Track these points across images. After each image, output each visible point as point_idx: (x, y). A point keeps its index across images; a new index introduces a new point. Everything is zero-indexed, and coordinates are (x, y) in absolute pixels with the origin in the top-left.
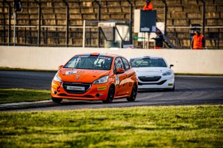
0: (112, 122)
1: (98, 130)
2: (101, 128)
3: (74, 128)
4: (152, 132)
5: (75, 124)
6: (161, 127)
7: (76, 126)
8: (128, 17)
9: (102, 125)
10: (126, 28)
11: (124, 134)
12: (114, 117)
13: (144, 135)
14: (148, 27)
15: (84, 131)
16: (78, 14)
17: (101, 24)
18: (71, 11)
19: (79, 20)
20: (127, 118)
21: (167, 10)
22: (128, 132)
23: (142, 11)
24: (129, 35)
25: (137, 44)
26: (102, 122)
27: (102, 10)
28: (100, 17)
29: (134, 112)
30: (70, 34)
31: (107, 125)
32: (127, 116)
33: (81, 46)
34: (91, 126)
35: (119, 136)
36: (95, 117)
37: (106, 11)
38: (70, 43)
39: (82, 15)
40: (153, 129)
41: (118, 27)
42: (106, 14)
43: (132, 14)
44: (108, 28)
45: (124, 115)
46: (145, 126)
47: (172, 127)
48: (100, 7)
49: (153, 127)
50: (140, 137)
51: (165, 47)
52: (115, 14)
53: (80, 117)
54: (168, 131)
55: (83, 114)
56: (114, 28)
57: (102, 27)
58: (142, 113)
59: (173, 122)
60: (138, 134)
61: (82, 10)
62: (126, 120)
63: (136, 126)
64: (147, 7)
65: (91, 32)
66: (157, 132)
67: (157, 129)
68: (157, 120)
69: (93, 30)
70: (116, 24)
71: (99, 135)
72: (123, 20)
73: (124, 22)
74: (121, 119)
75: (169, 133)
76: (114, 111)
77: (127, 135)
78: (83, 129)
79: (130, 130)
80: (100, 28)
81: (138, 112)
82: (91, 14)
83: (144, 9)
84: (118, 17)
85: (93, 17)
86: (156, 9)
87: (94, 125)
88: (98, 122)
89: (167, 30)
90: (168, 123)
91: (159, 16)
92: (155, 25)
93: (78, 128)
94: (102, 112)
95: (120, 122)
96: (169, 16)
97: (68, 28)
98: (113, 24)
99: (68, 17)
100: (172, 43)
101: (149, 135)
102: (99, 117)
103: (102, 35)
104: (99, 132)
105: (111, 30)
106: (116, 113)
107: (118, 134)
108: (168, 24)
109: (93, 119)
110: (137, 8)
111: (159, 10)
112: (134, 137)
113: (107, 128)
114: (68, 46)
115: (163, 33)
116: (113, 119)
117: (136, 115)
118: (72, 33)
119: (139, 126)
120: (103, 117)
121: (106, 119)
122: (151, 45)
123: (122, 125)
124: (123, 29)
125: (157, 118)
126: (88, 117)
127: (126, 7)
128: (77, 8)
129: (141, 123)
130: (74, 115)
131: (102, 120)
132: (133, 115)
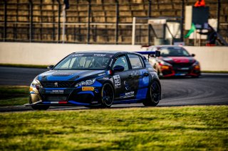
0: (161, 122)
1: (146, 130)
2: (150, 128)
3: (123, 128)
4: (203, 132)
5: (123, 123)
6: (212, 127)
7: (125, 126)
8: (179, 13)
9: (151, 125)
10: (177, 25)
11: (174, 134)
12: (163, 117)
13: (194, 135)
14: (200, 24)
15: (133, 131)
16: (127, 11)
17: (151, 21)
18: (121, 8)
19: (128, 17)
20: (176, 117)
21: (220, 6)
22: (178, 132)
23: (194, 7)
24: (180, 33)
25: (188, 42)
26: (151, 122)
27: (152, 6)
28: (150, 14)
29: (184, 112)
30: (119, 32)
31: (156, 125)
32: (176, 115)
33: (131, 44)
34: (140, 125)
35: (169, 136)
36: (144, 116)
37: (156, 8)
38: (120, 41)
39: (132, 12)
40: (203, 129)
41: (169, 24)
42: (156, 11)
43: (184, 11)
44: (158, 25)
45: (174, 114)
46: (195, 126)
47: (223, 127)
48: (151, 4)
49: (203, 127)
50: (190, 138)
51: (218, 45)
52: (166, 11)
53: (129, 117)
54: (219, 132)
55: (131, 113)
56: (165, 25)
57: (152, 24)
58: (192, 112)
59: (225, 122)
60: (188, 135)
61: (132, 7)
62: (176, 120)
63: (186, 126)
64: (199, 4)
65: (141, 30)
66: (208, 132)
67: (208, 129)
68: (208, 120)
69: (143, 27)
70: (167, 21)
71: (148, 134)
72: (173, 17)
73: (175, 19)
74: (170, 119)
75: (220, 134)
76: (164, 111)
77: (176, 136)
78: (132, 128)
79: (179, 130)
80: (150, 26)
81: (188, 112)
82: (141, 11)
83: (196, 5)
84: (169, 14)
85: (143, 14)
86: (208, 5)
87: (143, 125)
88: (147, 121)
89: (220, 27)
90: (220, 123)
91: (211, 13)
92: (207, 22)
93: (126, 128)
94: (151, 111)
95: (170, 122)
96: (222, 13)
97: (117, 26)
98: (163, 21)
99: (118, 14)
100: (224, 41)
101: (199, 135)
102: (148, 116)
103: (152, 33)
104: (148, 132)
105: (162, 27)
106: (165, 113)
107: (167, 134)
108: (220, 21)
109: (142, 119)
110: (188, 5)
111: (211, 6)
112: (183, 137)
113: (156, 127)
114: (117, 44)
115: (216, 30)
116: (163, 119)
117: (187, 115)
118: (122, 30)
119: (189, 126)
120: (152, 116)
121: (155, 118)
122: (203, 42)
123: (171, 125)
124: (174, 27)
125: (207, 118)
126: (137, 116)
127: (177, 4)
128: (127, 5)
129: (191, 123)
130: (122, 115)
131: (151, 119)
132: (183, 115)
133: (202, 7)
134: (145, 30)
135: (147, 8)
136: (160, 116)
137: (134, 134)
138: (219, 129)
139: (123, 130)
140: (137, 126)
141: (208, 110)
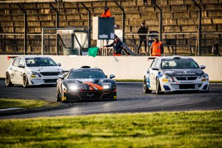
0: (68, 131)
1: (54, 139)
2: (58, 136)
3: (31, 137)
4: (109, 140)
5: (31, 133)
6: (117, 134)
7: (33, 135)
8: (87, 24)
9: (58, 133)
10: (85, 35)
11: (81, 142)
12: (70, 125)
13: (100, 143)
14: (106, 34)
15: (41, 140)
16: (36, 21)
17: (59, 32)
18: (28, 19)
19: (37, 27)
21: (124, 17)
22: (85, 140)
23: (99, 18)
24: (87, 42)
26: (59, 131)
27: (60, 17)
28: (58, 24)
29: (91, 120)
30: (28, 42)
31: (64, 133)
32: (84, 124)
33: (40, 54)
34: (48, 134)
35: (76, 144)
36: (52, 125)
37: (65, 18)
38: (29, 51)
39: (40, 22)
40: (109, 137)
41: (76, 34)
42: (64, 21)
43: (91, 21)
44: (66, 35)
45: (81, 122)
46: (102, 134)
47: (128, 134)
48: (58, 15)
49: (109, 134)
50: (97, 145)
51: (124, 54)
52: (74, 21)
53: (37, 126)
54: (125, 139)
55: (40, 122)
56: (73, 35)
58: (99, 120)
59: (130, 129)
60: (94, 142)
61: (40, 17)
62: (83, 129)
63: (93, 134)
64: (105, 14)
65: (49, 39)
66: (113, 139)
67: (114, 136)
68: (114, 128)
69: (52, 37)
70: (75, 31)
71: (55, 143)
72: (81, 27)
73: (83, 29)
74: (77, 127)
75: (125, 141)
76: (71, 119)
77: (83, 144)
78: (40, 137)
79: (86, 138)
80: (59, 35)
81: (95, 120)
82: (49, 21)
83: (102, 16)
84: (77, 24)
85: (52, 24)
86: (114, 16)
87: (51, 134)
88: (54, 130)
89: (125, 37)
90: (125, 131)
91: (117, 23)
92: (113, 32)
93: (34, 137)
94: (59, 120)
95: (77, 130)
96: (127, 23)
97: (26, 36)
98: (71, 31)
99: (26, 24)
100: (130, 50)
101: (105, 143)
102: (56, 125)
103: (60, 42)
104: (56, 141)
105: (70, 37)
106: (73, 121)
108: (125, 31)
109: (50, 127)
110: (95, 16)
111: (116, 17)
112: (90, 145)
113: (64, 136)
114: (26, 54)
115: (122, 40)
116: (70, 127)
117: (93, 123)
118: (31, 40)
119: (96, 134)
120: (60, 125)
121: (63, 127)
123: (79, 133)
124: (81, 37)
125: (113, 126)
126: (45, 125)
127: (84, 14)
128: (35, 15)
129: (98, 131)
130: (30, 124)
131: (59, 128)
132: (90, 123)
133: (108, 17)
134: (53, 40)
135: (55, 18)
136: (68, 125)
137: (42, 143)
138: (124, 136)
139: (31, 140)
140: (45, 135)
141: (114, 118)
